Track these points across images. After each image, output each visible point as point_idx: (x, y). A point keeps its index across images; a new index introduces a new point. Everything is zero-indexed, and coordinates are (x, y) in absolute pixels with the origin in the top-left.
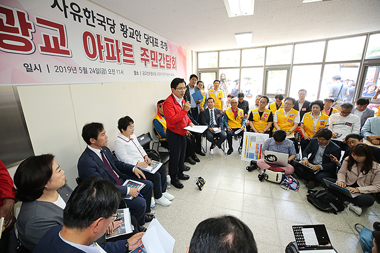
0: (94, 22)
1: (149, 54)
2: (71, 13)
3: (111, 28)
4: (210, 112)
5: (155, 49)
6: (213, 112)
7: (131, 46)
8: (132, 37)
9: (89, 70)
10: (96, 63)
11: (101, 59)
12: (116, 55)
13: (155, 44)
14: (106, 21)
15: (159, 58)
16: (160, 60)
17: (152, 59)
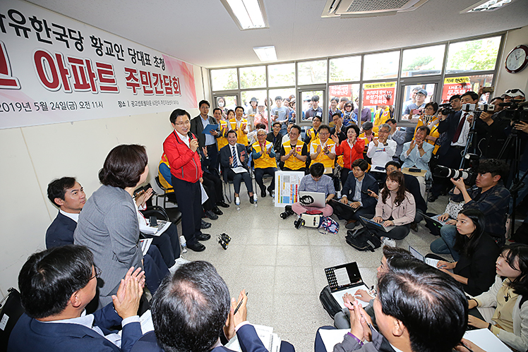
0: (49, 36)
1: (138, 77)
2: (11, 25)
3: (76, 44)
4: (232, 150)
5: (146, 69)
6: (236, 149)
7: (110, 67)
8: (111, 55)
9: (49, 106)
10: (60, 95)
11: (67, 88)
12: (88, 82)
13: (145, 61)
14: (67, 34)
15: (154, 80)
16: (155, 84)
17: (143, 83)
